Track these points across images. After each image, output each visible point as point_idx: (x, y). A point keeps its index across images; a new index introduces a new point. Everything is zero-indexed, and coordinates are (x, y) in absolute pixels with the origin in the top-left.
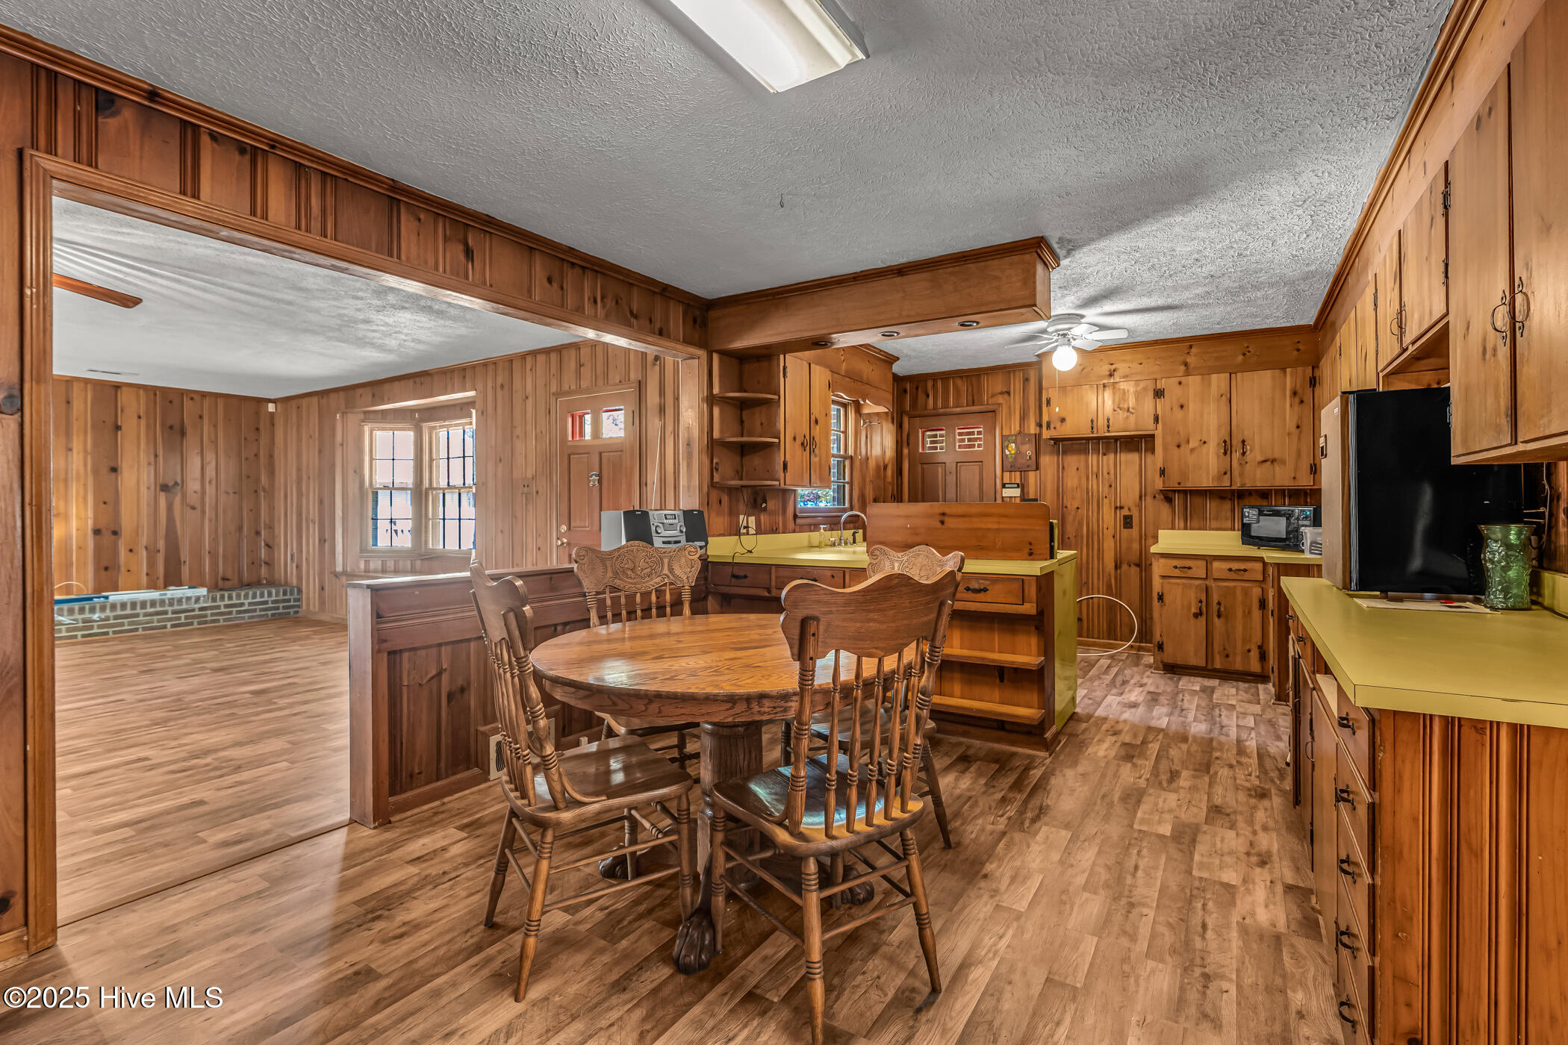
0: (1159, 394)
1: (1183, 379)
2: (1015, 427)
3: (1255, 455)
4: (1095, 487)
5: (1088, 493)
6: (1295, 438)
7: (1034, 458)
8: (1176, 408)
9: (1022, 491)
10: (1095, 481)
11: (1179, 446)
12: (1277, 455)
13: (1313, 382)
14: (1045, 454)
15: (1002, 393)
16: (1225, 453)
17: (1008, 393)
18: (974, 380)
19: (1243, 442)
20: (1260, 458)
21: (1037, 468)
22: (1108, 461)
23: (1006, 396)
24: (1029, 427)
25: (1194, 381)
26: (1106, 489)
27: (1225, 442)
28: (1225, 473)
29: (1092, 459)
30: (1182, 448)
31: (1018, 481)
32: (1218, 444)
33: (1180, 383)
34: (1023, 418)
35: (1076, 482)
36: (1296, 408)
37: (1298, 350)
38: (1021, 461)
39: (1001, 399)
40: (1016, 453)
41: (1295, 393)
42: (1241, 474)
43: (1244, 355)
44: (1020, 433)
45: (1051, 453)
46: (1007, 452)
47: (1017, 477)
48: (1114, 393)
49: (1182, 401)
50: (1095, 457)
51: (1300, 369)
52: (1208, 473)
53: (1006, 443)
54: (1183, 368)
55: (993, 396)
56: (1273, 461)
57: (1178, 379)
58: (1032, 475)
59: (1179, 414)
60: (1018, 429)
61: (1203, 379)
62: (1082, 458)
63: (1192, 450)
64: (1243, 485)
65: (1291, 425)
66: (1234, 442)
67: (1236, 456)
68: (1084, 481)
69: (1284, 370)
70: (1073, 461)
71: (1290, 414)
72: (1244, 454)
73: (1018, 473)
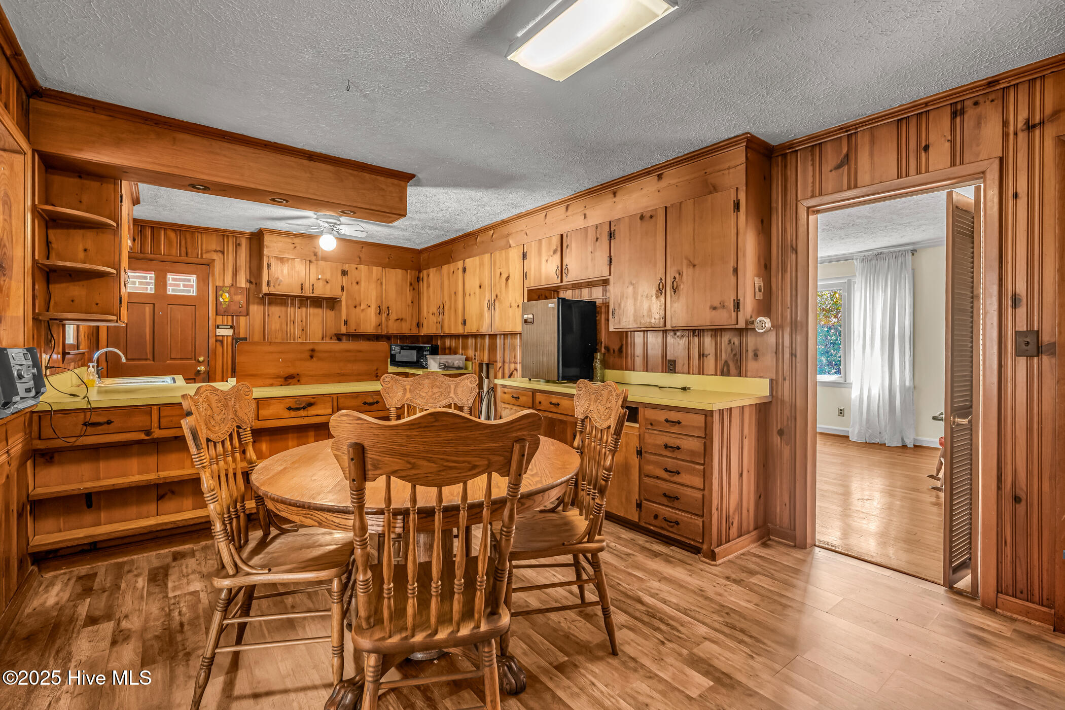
0: (344, 273)
1: (359, 266)
2: (228, 281)
3: (393, 316)
4: (292, 330)
5: (287, 334)
6: (411, 308)
7: (245, 305)
8: (354, 284)
9: (234, 332)
10: (292, 327)
11: (355, 307)
12: (403, 317)
13: (418, 279)
14: (254, 303)
15: (216, 251)
16: (379, 314)
17: (223, 253)
18: (188, 236)
19: (388, 308)
20: (396, 318)
21: (248, 314)
22: (302, 313)
23: (220, 255)
24: (240, 283)
25: (363, 268)
26: (300, 332)
27: (379, 307)
28: (379, 325)
29: (290, 310)
30: (357, 308)
31: (231, 324)
32: (376, 308)
33: (357, 268)
34: (235, 274)
35: (278, 327)
36: (412, 292)
37: (412, 261)
38: (234, 308)
39: (215, 256)
40: (230, 301)
41: (411, 284)
42: (387, 326)
43: (389, 258)
44: (232, 285)
45: (259, 304)
46: (221, 300)
47: (228, 320)
48: (317, 268)
49: (358, 280)
50: (292, 309)
51: (414, 272)
52: (371, 325)
53: (221, 292)
54: (358, 259)
55: (207, 252)
56: (402, 320)
57: (356, 266)
58: (242, 319)
59: (356, 287)
60: (230, 282)
61: (369, 268)
62: (283, 309)
63: (363, 310)
64: (388, 332)
65: (409, 301)
66: (384, 308)
67: (384, 315)
68: (284, 326)
69: (407, 270)
70: (276, 310)
71: (409, 294)
72: (388, 314)
73: (230, 318)
